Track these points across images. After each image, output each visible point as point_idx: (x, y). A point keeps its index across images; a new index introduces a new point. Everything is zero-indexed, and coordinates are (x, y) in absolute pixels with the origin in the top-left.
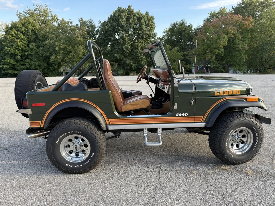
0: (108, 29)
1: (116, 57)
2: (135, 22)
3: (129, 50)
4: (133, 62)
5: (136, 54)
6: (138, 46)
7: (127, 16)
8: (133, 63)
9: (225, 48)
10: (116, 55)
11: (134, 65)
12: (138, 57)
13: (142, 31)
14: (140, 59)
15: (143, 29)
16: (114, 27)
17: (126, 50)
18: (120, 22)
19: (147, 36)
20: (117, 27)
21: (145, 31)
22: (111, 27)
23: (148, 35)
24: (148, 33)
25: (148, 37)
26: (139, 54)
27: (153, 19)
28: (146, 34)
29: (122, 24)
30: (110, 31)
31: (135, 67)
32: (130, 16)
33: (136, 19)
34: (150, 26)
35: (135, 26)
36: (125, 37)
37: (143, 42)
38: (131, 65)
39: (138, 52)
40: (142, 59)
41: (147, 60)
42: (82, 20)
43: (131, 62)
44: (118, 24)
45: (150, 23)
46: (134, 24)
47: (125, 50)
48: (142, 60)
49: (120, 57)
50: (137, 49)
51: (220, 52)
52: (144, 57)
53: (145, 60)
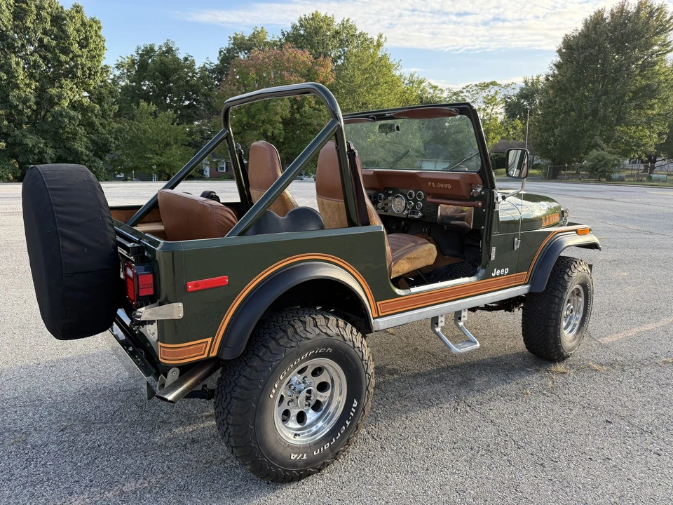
2: (44, 29)
3: (30, 107)
4: (46, 144)
5: (56, 119)
6: (60, 97)
7: (16, 6)
9: (286, 122)
12: (64, 129)
13: (71, 56)
14: (69, 133)
15: (72, 52)
17: (20, 107)
19: (88, 72)
21: (79, 56)
23: (89, 69)
24: (89, 64)
25: (90, 74)
26: (66, 120)
27: (99, 28)
28: (83, 65)
31: (54, 156)
33: (49, 19)
34: (92, 46)
36: (14, 66)
37: (75, 86)
39: (61, 115)
40: (76, 134)
41: (90, 139)
43: (40, 142)
45: (92, 37)
46: (42, 33)
47: (17, 106)
48: (74, 139)
50: (58, 104)
51: (276, 132)
52: (81, 130)
53: (85, 140)
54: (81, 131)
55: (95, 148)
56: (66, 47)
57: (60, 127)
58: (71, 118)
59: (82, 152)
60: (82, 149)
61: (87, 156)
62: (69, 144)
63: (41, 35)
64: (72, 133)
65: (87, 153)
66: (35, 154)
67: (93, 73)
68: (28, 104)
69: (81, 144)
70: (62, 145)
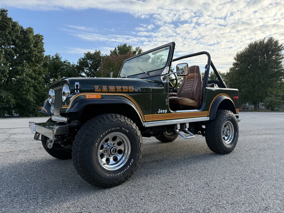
6: (23, 71)
11: (13, 100)
13: (30, 50)
15: (30, 48)
19: (38, 59)
21: (34, 50)
23: (39, 57)
25: (39, 60)
28: (36, 55)
31: (15, 103)
32: (5, 24)
35: (17, 41)
38: (7, 101)
41: (34, 94)
43: (9, 95)
45: (39, 42)
48: (27, 94)
54: (32, 89)
56: (27, 46)
58: (28, 82)
59: (32, 101)
60: (32, 99)
62: (24, 97)
63: (14, 39)
65: (34, 101)
66: (4, 102)
67: (40, 60)
69: (31, 96)
70: (19, 97)
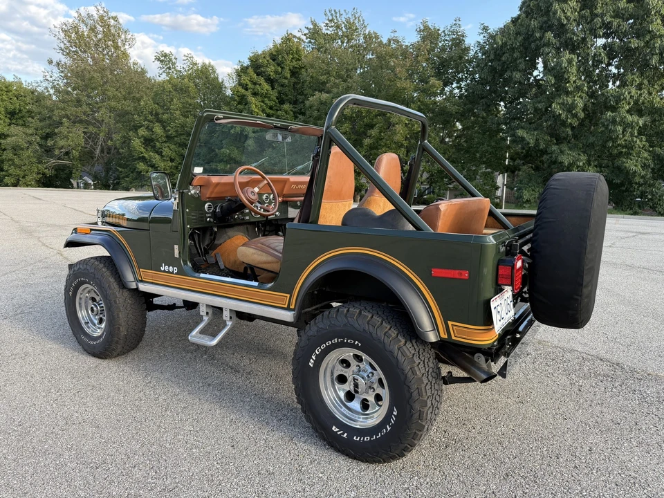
0: (505, 44)
1: (523, 139)
3: (575, 116)
5: (607, 127)
8: (590, 165)
10: (520, 133)
12: (614, 140)
16: (528, 37)
17: (563, 116)
18: (555, 13)
20: (538, 35)
22: (515, 39)
26: (620, 129)
29: (559, 20)
30: (513, 49)
36: (565, 64)
37: (646, 82)
39: (614, 121)
42: (426, 28)
44: (546, 22)
46: (611, 17)
47: (560, 115)
49: (537, 140)
50: (614, 109)
52: (641, 141)
53: (646, 155)
55: (658, 166)
57: (611, 138)
61: (643, 177)
64: (625, 147)
68: (574, 112)
